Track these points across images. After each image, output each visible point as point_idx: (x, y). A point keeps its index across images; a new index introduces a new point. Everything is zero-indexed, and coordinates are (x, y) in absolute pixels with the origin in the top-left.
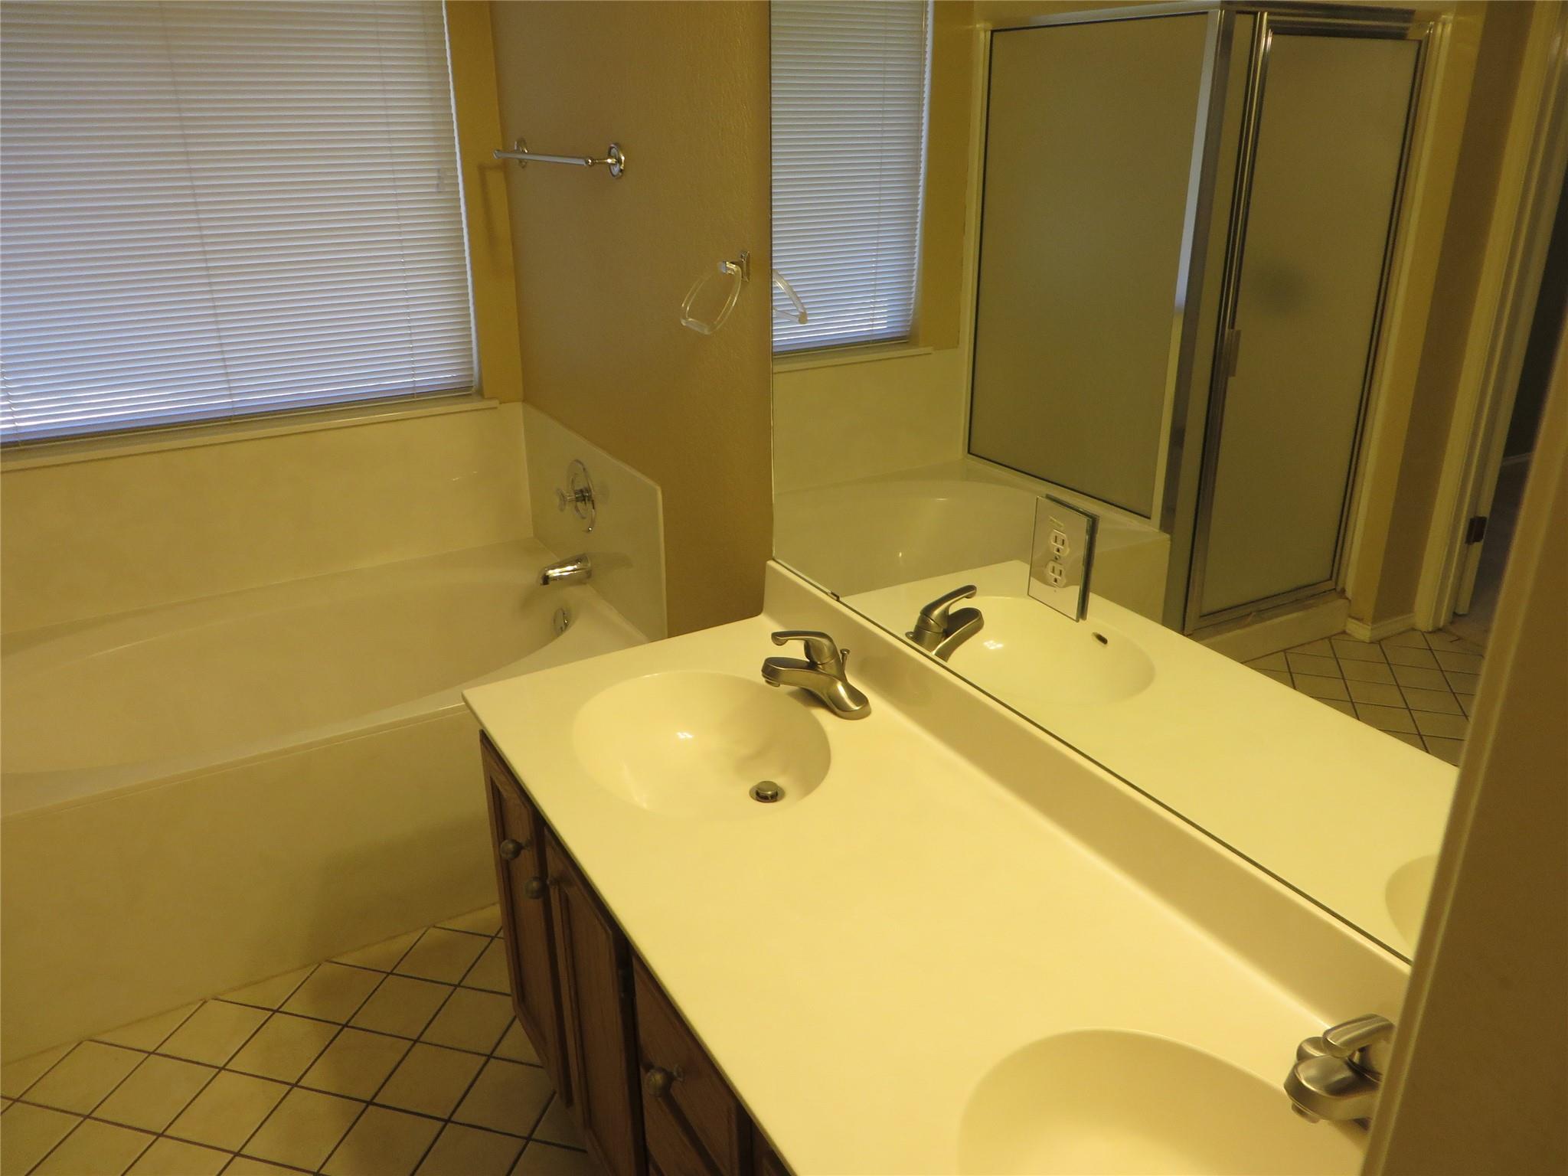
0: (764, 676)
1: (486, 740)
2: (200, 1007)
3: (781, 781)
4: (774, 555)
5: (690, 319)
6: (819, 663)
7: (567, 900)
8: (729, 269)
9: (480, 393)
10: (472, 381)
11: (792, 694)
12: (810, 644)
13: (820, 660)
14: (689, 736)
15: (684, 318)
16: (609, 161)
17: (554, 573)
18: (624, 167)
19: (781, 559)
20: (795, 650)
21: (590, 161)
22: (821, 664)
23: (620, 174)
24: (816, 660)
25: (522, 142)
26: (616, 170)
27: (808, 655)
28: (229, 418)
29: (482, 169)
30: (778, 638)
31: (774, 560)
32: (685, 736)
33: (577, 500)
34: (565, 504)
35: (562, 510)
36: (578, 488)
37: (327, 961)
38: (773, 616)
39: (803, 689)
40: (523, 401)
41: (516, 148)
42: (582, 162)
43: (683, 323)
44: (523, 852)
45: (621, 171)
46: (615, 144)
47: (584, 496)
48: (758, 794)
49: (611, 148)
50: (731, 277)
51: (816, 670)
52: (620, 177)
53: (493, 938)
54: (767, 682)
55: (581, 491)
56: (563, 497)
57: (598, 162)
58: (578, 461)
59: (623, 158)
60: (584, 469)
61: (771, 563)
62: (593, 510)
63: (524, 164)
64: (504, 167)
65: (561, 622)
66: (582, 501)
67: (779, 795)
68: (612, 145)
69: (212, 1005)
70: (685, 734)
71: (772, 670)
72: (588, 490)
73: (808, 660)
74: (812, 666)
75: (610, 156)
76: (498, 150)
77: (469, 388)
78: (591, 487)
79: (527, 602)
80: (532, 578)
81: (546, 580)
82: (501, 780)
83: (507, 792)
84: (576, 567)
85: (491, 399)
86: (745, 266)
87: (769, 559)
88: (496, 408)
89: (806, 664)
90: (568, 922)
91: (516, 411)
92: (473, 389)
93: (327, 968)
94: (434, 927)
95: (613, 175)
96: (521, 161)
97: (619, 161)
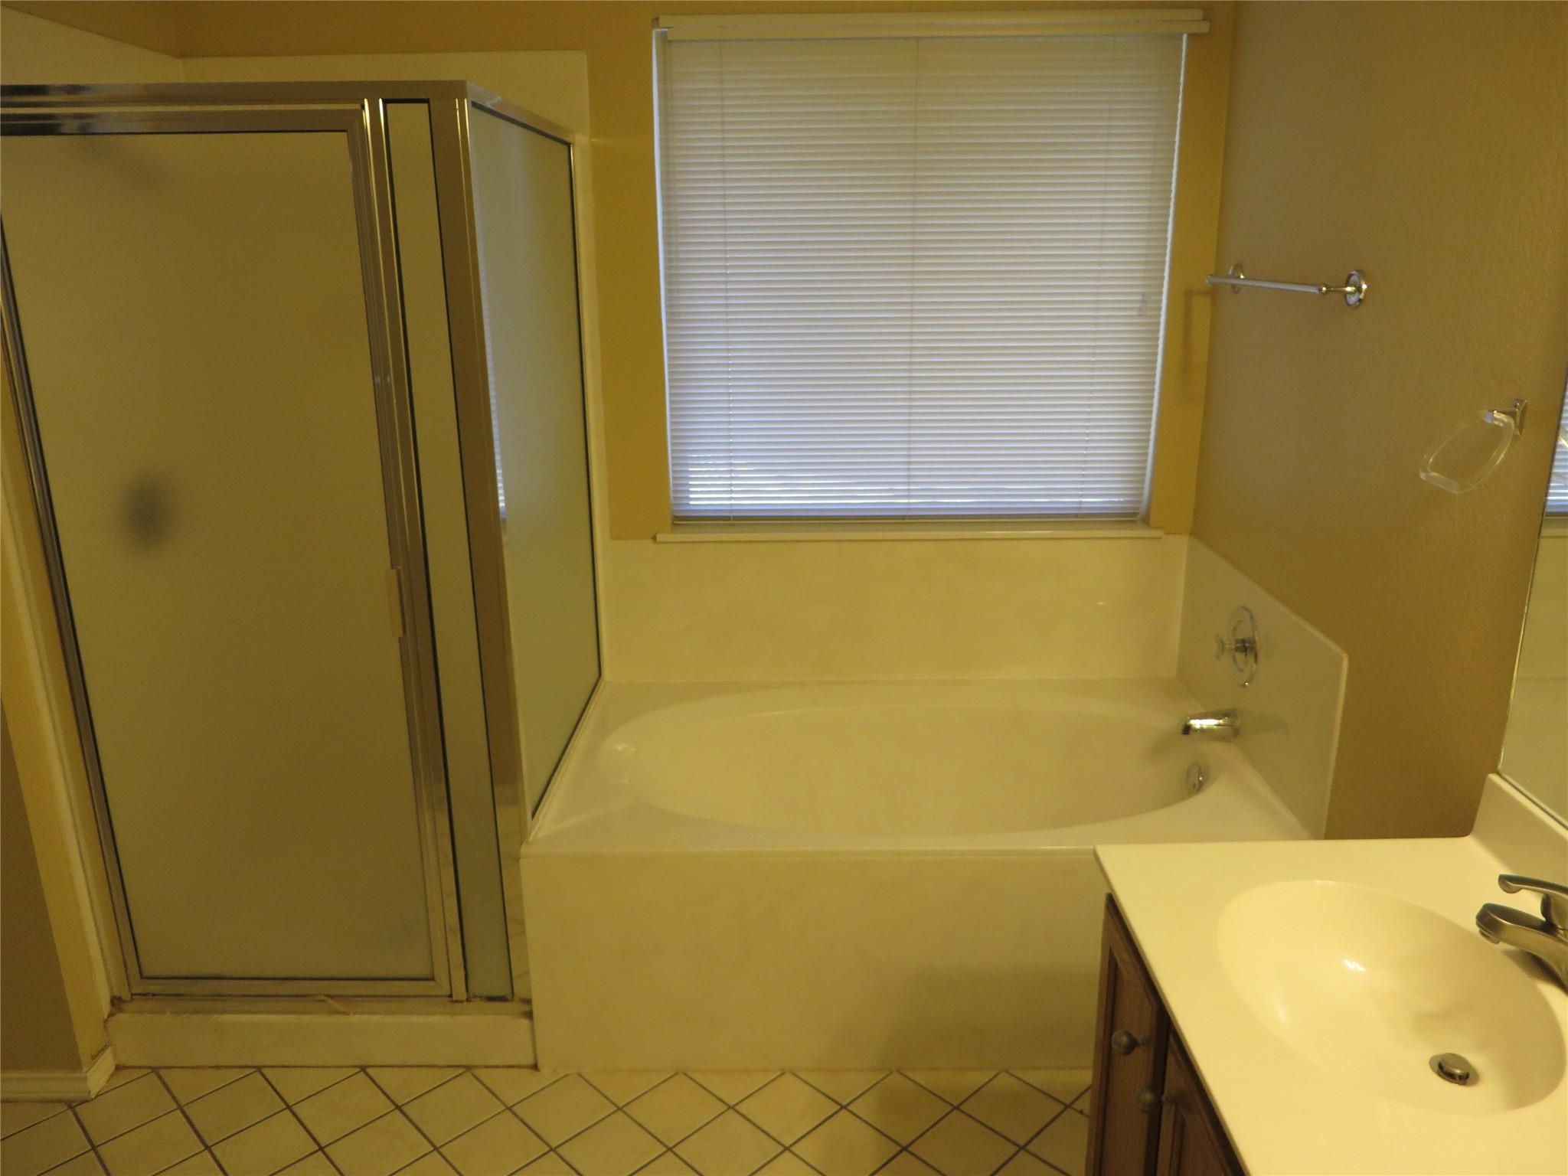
0: (1479, 926)
1: (1112, 906)
2: (778, 1076)
3: (1476, 1060)
4: (1500, 767)
5: (1434, 474)
6: (1559, 927)
7: (1183, 1126)
8: (1496, 419)
9: (1146, 521)
10: (1138, 508)
11: (1508, 954)
12: (1552, 901)
13: (1560, 923)
14: (1361, 969)
15: (1425, 471)
16: (1349, 289)
17: (1197, 723)
18: (1364, 297)
19: (1510, 776)
20: (1529, 903)
21: (1324, 289)
22: (1563, 930)
23: (1358, 303)
24: (1556, 921)
25: (1239, 267)
26: (1353, 300)
27: (1546, 910)
28: (904, 517)
29: (1189, 294)
30: (1508, 883)
31: (1499, 774)
32: (1352, 965)
33: (1237, 649)
34: (1223, 653)
35: (1218, 658)
36: (1240, 636)
37: (898, 1071)
38: (1487, 842)
39: (1528, 953)
40: (1191, 534)
41: (1230, 273)
42: (1313, 290)
43: (1423, 476)
44: (1137, 1050)
45: (1360, 300)
46: (1357, 271)
47: (1246, 647)
48: (1441, 1067)
49: (1350, 276)
50: (1497, 432)
51: (1555, 936)
52: (1357, 307)
53: (1066, 1107)
54: (1483, 934)
55: (1243, 641)
56: (1222, 644)
57: (1335, 290)
58: (1246, 609)
59: (1364, 287)
60: (1252, 618)
61: (1494, 777)
62: (1254, 665)
63: (1237, 290)
64: (1213, 293)
65: (1195, 782)
66: (1242, 651)
67: (1468, 1081)
68: (1354, 272)
69: (789, 1078)
70: (1355, 963)
71: (1491, 920)
72: (1252, 642)
73: (1544, 919)
74: (1548, 927)
75: (1347, 284)
76: (1211, 275)
77: (1134, 514)
78: (1256, 638)
79: (1159, 749)
80: (1170, 723)
81: (1187, 729)
82: (1123, 957)
83: (1128, 972)
84: (1221, 721)
85: (1157, 528)
86: (1518, 418)
87: (1492, 773)
88: (1160, 538)
89: (1540, 923)
90: (1180, 1152)
91: (1180, 545)
92: (1139, 517)
93: (896, 1079)
94: (1007, 1072)
95: (1349, 305)
96: (1234, 286)
97: (1359, 289)
